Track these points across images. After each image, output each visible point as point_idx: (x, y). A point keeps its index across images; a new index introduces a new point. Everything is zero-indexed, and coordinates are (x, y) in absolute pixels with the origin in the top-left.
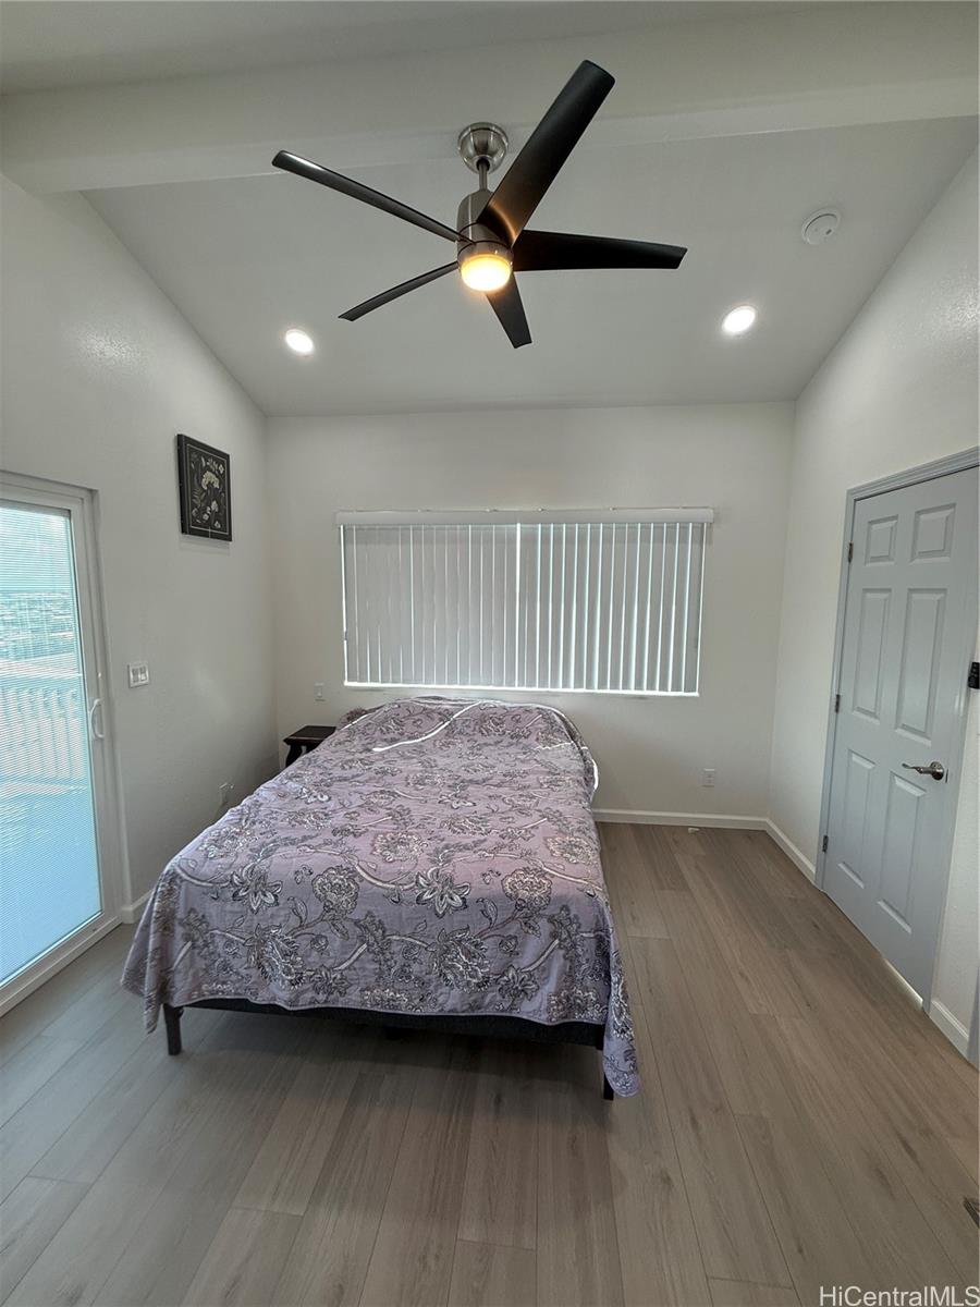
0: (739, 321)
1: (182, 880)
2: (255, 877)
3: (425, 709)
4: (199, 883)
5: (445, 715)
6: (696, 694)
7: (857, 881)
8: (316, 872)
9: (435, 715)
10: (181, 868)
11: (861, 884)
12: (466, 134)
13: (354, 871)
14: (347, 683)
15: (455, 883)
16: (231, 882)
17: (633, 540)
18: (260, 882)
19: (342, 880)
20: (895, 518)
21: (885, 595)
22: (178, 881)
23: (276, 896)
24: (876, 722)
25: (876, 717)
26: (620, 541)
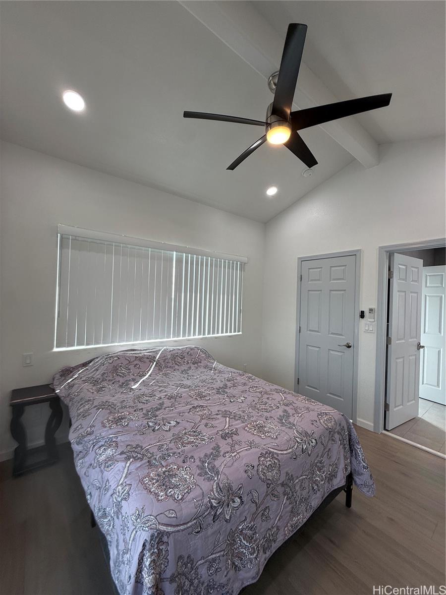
0: (272, 191)
1: (168, 534)
2: (225, 491)
3: (136, 357)
4: (185, 526)
5: (151, 359)
6: (241, 333)
7: (317, 390)
8: (255, 464)
9: (145, 359)
10: (163, 524)
11: (318, 391)
12: (276, 74)
13: (271, 452)
14: (55, 350)
15: (309, 433)
16: (212, 506)
17: (220, 267)
18: (229, 492)
19: (270, 461)
20: (321, 268)
21: (320, 292)
22: (165, 539)
23: (240, 498)
24: (320, 334)
25: (319, 332)
26: (216, 266)
